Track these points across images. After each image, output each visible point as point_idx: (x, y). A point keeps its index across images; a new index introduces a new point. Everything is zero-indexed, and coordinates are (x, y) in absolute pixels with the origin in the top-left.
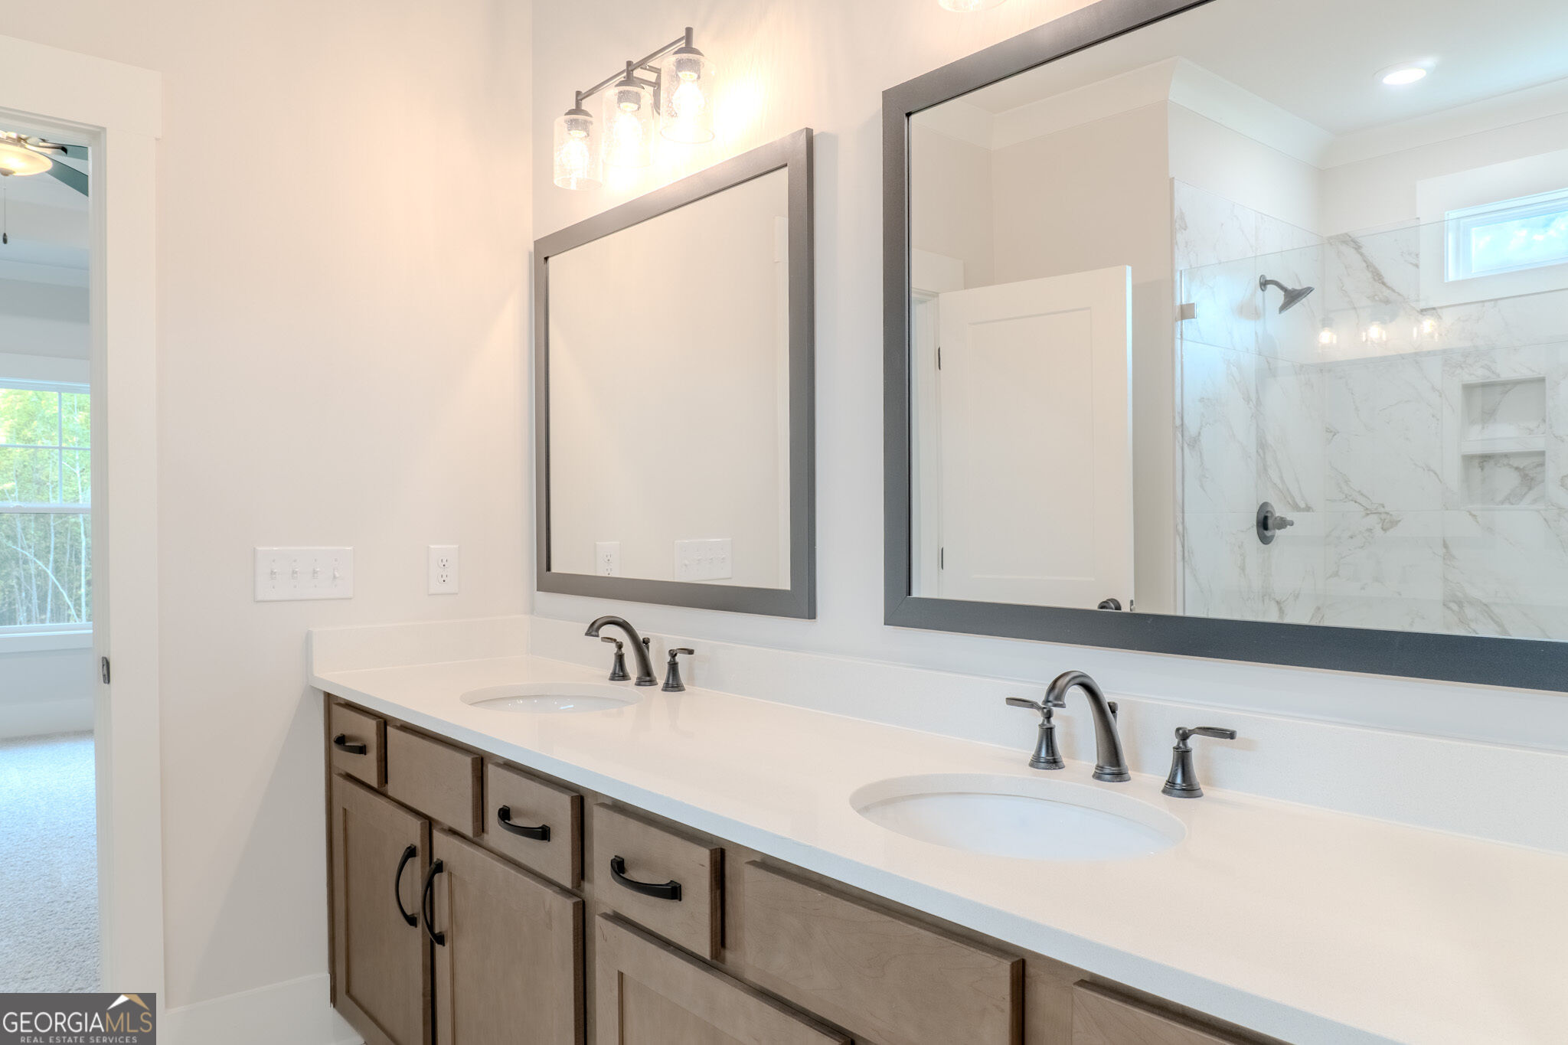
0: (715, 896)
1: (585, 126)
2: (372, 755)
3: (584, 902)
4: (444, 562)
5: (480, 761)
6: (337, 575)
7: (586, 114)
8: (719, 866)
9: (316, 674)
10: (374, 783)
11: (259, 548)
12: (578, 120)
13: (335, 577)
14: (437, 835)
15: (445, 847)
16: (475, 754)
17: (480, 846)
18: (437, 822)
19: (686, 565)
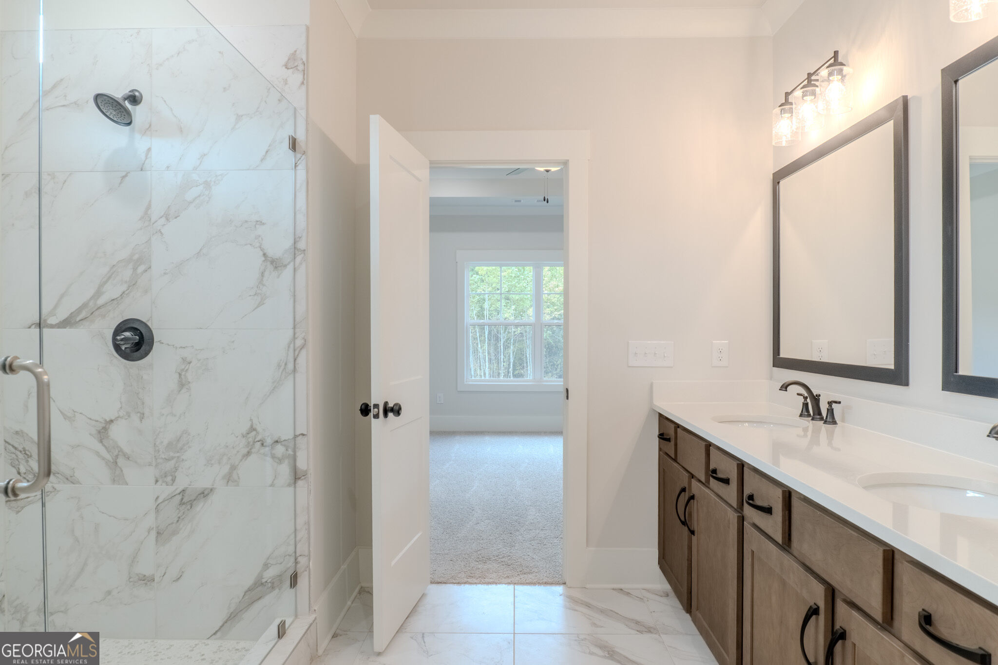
0: (785, 514)
1: (791, 111)
2: (673, 442)
3: (743, 517)
4: (721, 350)
5: (709, 445)
6: (666, 355)
7: (791, 104)
8: (787, 499)
9: (655, 403)
10: (673, 457)
11: (630, 342)
12: (785, 108)
13: (665, 356)
14: (693, 481)
15: (696, 488)
16: (707, 442)
17: (709, 488)
18: (695, 476)
19: (874, 355)
